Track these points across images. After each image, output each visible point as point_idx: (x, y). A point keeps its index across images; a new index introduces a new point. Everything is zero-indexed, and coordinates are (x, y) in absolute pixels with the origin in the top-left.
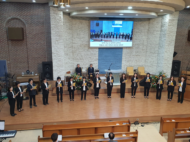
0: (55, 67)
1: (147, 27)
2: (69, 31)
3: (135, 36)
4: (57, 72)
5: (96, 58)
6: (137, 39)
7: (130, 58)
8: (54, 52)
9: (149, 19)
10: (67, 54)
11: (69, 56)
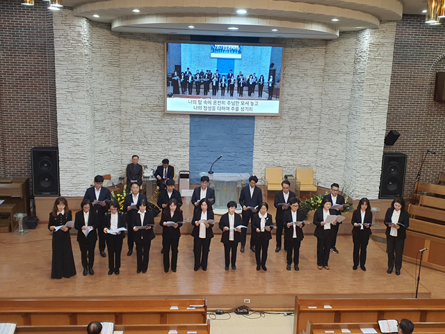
0: (65, 160)
1: (321, 62)
2: (110, 68)
3: (287, 85)
4: (69, 175)
6: (292, 95)
7: (274, 145)
8: (63, 123)
9: (325, 41)
10: (104, 129)
11: (108, 134)
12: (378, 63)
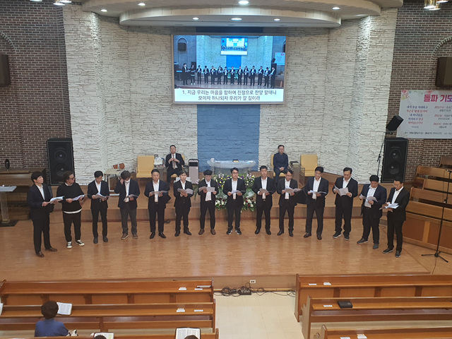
0: (79, 151)
1: (324, 51)
2: (119, 61)
3: (291, 73)
4: (84, 164)
5: (192, 130)
6: (296, 83)
7: (279, 133)
8: (76, 115)
9: (327, 30)
10: (115, 120)
11: (119, 125)
12: (379, 49)
